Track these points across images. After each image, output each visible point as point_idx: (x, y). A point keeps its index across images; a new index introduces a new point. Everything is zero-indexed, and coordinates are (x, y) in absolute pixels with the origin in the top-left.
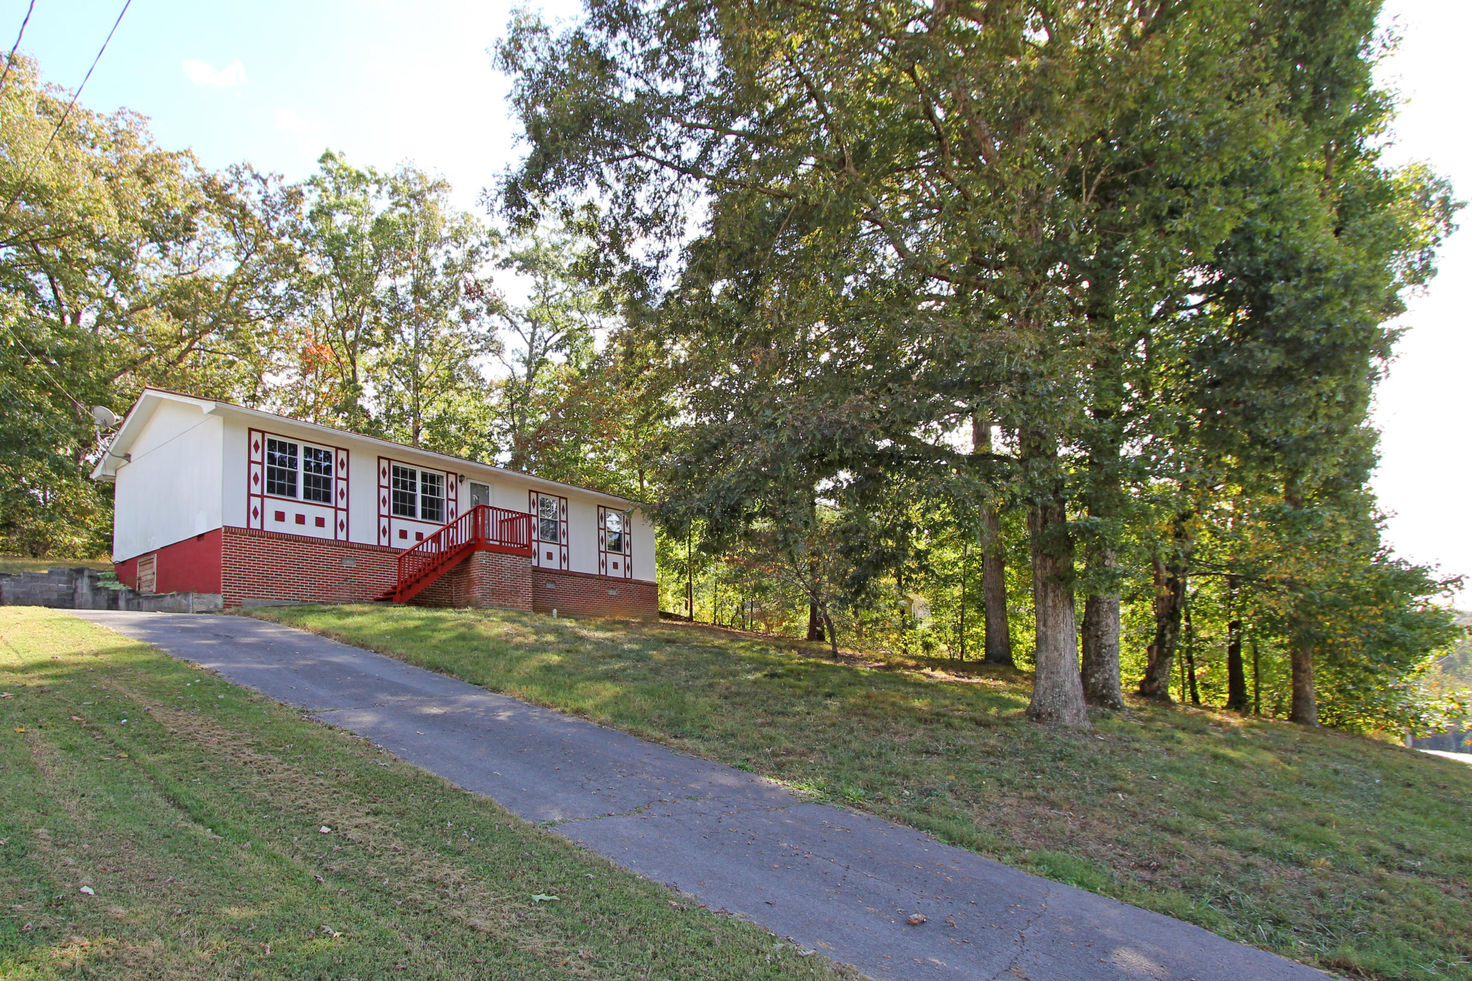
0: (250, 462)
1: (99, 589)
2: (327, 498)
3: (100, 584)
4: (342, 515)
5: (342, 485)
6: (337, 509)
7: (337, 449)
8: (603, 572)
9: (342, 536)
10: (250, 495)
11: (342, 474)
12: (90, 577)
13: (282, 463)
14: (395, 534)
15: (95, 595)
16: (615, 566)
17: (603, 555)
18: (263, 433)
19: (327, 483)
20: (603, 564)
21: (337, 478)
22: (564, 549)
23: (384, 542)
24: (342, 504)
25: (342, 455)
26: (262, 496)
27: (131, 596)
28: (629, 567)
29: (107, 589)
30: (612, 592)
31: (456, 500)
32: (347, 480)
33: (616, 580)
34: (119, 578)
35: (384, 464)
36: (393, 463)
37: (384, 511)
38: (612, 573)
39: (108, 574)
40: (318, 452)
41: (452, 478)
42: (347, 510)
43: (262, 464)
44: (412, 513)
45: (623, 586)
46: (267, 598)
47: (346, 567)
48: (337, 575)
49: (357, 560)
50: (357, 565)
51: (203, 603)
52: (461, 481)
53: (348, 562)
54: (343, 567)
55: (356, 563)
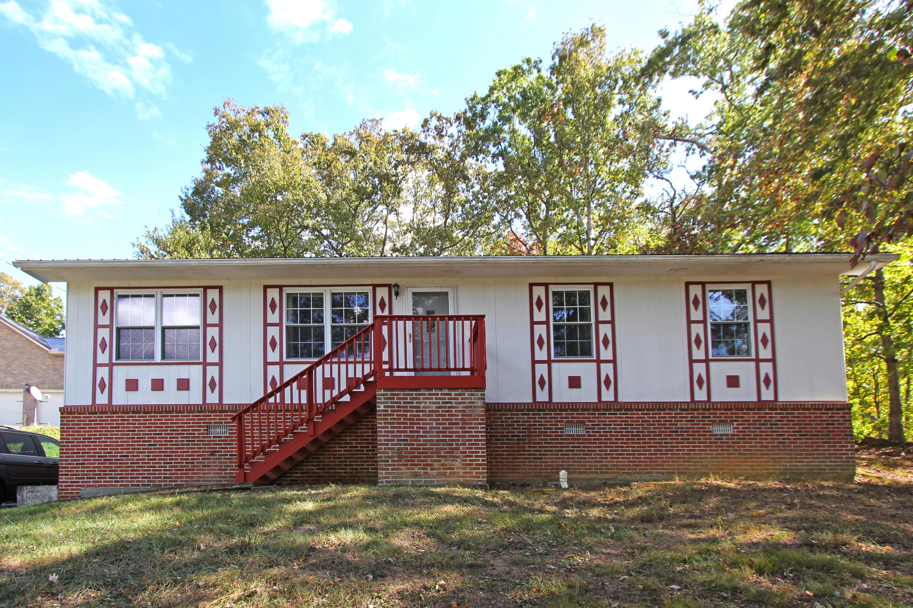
0: (97, 327)
7: (206, 288)
8: (701, 397)
10: (96, 365)
11: (213, 319)
16: (733, 381)
18: (112, 289)
20: (699, 382)
21: (206, 326)
22: (607, 367)
24: (213, 357)
25: (213, 295)
28: (767, 381)
30: (722, 430)
32: (220, 325)
35: (273, 294)
36: (287, 291)
37: (273, 356)
38: (725, 394)
41: (382, 293)
42: (220, 364)
43: (110, 326)
44: (320, 353)
46: (110, 485)
47: (214, 437)
48: (201, 448)
49: (230, 426)
50: (230, 433)
51: (37, 497)
52: (397, 294)
53: (218, 430)
54: (210, 437)
55: (230, 430)
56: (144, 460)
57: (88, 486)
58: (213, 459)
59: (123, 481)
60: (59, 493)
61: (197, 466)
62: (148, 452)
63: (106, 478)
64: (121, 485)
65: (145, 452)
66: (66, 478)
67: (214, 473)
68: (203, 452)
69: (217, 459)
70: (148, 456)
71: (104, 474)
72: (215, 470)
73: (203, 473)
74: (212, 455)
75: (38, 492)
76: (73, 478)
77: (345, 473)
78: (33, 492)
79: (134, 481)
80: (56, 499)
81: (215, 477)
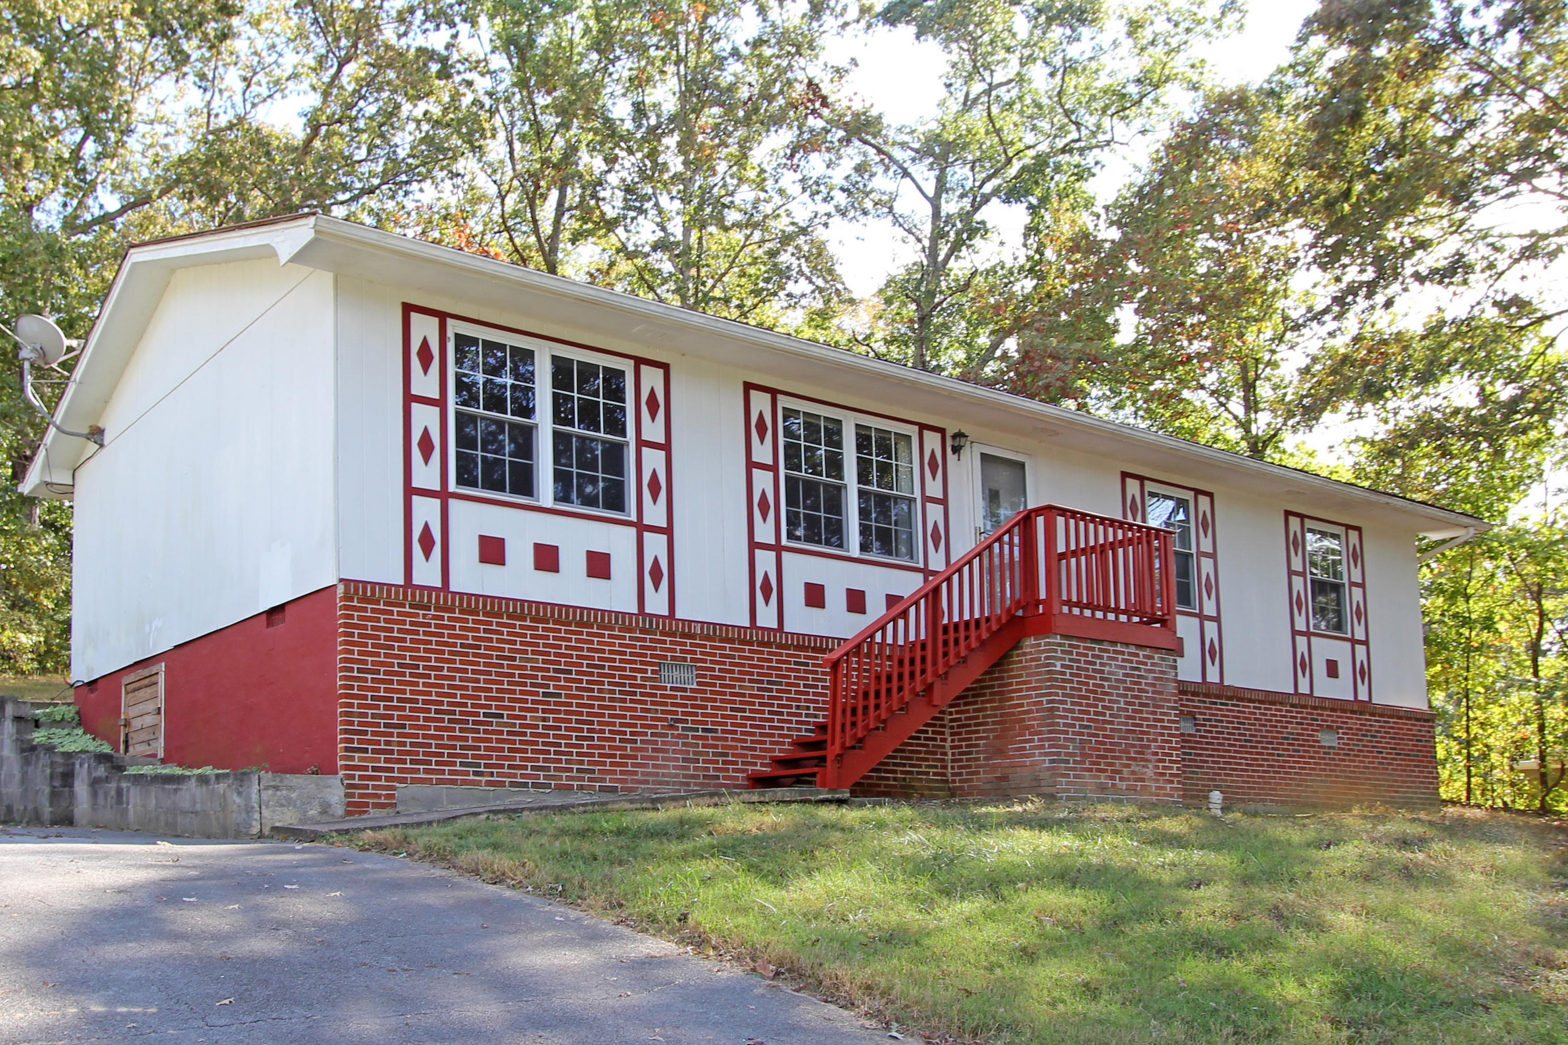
0: (409, 399)
1: (33, 748)
2: (615, 500)
3: (39, 736)
4: (655, 545)
5: (653, 460)
6: (641, 528)
7: (639, 362)
8: (1304, 688)
9: (657, 603)
10: (410, 491)
11: (653, 431)
12: (18, 719)
13: (495, 402)
14: (794, 595)
15: (26, 762)
16: (1332, 669)
17: (1301, 641)
18: (443, 317)
19: (615, 455)
20: (1302, 665)
21: (641, 443)
22: (1211, 628)
23: (767, 617)
24: (655, 514)
25: (652, 379)
26: (443, 495)
27: (101, 771)
28: (1363, 673)
29: (50, 749)
30: (1328, 740)
31: (943, 502)
32: (666, 447)
33: (1337, 706)
34: (83, 721)
35: (761, 403)
36: (784, 402)
37: (765, 533)
38: (1326, 688)
39: (61, 711)
40: (588, 371)
41: (932, 441)
42: (668, 531)
43: (441, 403)
44: (836, 533)
45: (1354, 722)
46: (465, 782)
47: (672, 689)
48: (648, 711)
49: (698, 668)
50: (699, 683)
51: (289, 802)
52: (956, 450)
53: (676, 674)
54: (665, 688)
55: (698, 676)
56: (537, 727)
57: (414, 781)
58: (673, 736)
59: (492, 774)
60: (347, 795)
61: (641, 749)
62: (544, 711)
63: (454, 764)
64: (489, 783)
65: (537, 710)
66: (361, 759)
67: (675, 767)
68: (653, 719)
69: (679, 736)
70: (544, 719)
71: (449, 755)
72: (677, 759)
73: (654, 766)
74: (671, 727)
75: (290, 788)
76: (379, 760)
77: (895, 779)
78: (276, 788)
79: (515, 776)
80: (340, 811)
81: (677, 776)
